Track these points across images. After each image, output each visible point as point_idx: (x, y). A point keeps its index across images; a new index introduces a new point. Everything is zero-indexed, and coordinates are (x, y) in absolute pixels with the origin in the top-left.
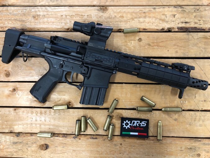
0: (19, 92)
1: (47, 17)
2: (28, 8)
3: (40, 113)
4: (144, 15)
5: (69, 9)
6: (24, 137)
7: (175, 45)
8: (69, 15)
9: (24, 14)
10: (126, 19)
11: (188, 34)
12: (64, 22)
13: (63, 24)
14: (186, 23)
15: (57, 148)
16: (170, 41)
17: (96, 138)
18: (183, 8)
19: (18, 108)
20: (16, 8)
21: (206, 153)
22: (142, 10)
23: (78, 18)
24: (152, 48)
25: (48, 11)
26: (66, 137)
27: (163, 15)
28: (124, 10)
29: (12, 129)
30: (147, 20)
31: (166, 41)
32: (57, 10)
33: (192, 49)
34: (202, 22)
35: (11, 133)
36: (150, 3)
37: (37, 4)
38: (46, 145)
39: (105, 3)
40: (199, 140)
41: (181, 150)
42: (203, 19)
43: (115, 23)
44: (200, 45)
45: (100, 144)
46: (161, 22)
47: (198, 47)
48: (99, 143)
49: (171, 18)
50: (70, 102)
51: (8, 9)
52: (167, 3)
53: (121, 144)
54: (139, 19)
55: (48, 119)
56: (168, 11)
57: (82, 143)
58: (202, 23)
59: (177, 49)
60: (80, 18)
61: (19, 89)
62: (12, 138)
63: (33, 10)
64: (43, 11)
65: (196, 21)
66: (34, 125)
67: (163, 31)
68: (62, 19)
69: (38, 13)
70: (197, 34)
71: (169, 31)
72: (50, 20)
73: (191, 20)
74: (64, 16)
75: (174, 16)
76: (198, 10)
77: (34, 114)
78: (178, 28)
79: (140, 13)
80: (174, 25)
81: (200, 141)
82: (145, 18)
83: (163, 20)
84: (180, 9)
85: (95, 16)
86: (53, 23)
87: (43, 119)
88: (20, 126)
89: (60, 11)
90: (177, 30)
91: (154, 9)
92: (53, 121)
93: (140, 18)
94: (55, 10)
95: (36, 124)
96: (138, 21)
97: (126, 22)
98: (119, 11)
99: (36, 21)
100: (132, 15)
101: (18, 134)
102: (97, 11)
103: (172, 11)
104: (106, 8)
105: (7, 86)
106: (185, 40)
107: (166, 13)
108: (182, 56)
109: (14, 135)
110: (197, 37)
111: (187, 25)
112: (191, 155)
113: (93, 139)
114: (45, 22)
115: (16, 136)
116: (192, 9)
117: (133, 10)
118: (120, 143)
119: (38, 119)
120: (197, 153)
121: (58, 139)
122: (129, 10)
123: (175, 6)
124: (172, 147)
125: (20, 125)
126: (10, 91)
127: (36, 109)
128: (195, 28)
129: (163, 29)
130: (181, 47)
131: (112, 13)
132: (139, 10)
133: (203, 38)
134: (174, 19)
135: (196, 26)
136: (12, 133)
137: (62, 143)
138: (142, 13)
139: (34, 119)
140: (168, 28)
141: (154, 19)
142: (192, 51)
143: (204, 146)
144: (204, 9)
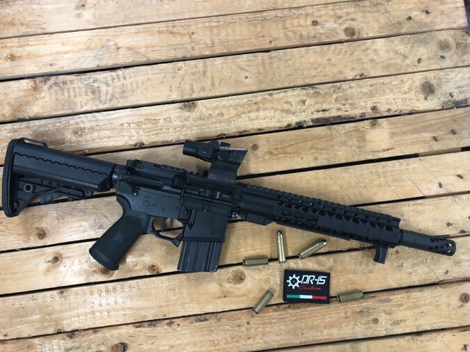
0: (64, 261)
1: (96, 130)
2: (64, 118)
3: (106, 291)
4: (256, 107)
5: (132, 113)
6: (83, 336)
7: (311, 148)
8: (133, 123)
9: (57, 129)
10: (228, 117)
11: (330, 128)
12: (127, 134)
13: (127, 138)
14: (324, 111)
15: (141, 346)
16: (302, 142)
17: (206, 320)
18: (316, 88)
19: (66, 289)
20: (43, 122)
21: (387, 316)
22: (251, 100)
23: (150, 125)
24: (277, 157)
25: (97, 120)
26: (154, 326)
27: (286, 103)
28: (223, 103)
29: (60, 327)
30: (262, 114)
31: (297, 143)
32: (112, 117)
33: (340, 151)
34: (348, 106)
35: (59, 333)
36: (264, 87)
37: (78, 110)
38: (122, 344)
39: (191, 94)
40: (373, 295)
41: (347, 318)
42: (349, 101)
43: (211, 126)
44: (350, 143)
45: (213, 328)
46: (284, 115)
47: (348, 146)
48: (211, 327)
49: (299, 107)
50: (154, 266)
51: (30, 125)
52: (290, 83)
53: (248, 323)
54: (249, 115)
55: (120, 300)
56: (293, 96)
57: (184, 332)
58: (348, 109)
59: (316, 155)
60: (152, 124)
61: (63, 256)
62: (62, 341)
63: (72, 120)
64: (89, 121)
65: (339, 106)
66: (98, 314)
67: (289, 128)
68: (122, 130)
69: (82, 126)
70: (344, 127)
71: (300, 126)
72: (102, 134)
73: (331, 106)
74: (126, 125)
75: (304, 102)
76: (339, 89)
77: (96, 295)
78: (312, 121)
79: (250, 106)
80: (306, 117)
81: (374, 297)
82: (259, 112)
83: (288, 112)
84: (311, 91)
85: (177, 118)
86: (109, 138)
87: (111, 300)
88: (73, 319)
89: (117, 118)
90: (311, 124)
91: (271, 95)
92: (129, 302)
93: (249, 112)
94: (109, 117)
95: (101, 312)
96: (247, 119)
97: (229, 121)
98: (214, 105)
99: (80, 139)
100: (236, 109)
101: (72, 334)
102: (178, 110)
103: (298, 96)
104: (193, 104)
105: (43, 254)
106: (327, 139)
107: (290, 100)
108: (326, 163)
109: (65, 337)
110: (344, 132)
111: (327, 115)
112: (363, 322)
113: (201, 321)
114: (94, 138)
115: (68, 338)
116: (330, 88)
117: (237, 101)
118: (247, 321)
119: (104, 302)
120: (373, 318)
121: (141, 331)
122: (231, 102)
123: (303, 87)
124: (332, 314)
125: (74, 316)
126: (49, 261)
127: (98, 285)
128: (340, 117)
129: (289, 125)
130: (321, 149)
131: (204, 110)
132: (246, 100)
133: (354, 131)
134: (304, 107)
135: (339, 113)
136: (61, 333)
137: (149, 337)
138: (251, 104)
139: (97, 303)
140: (297, 123)
141: (273, 111)
142: (340, 153)
143: (382, 304)
144: (348, 86)
